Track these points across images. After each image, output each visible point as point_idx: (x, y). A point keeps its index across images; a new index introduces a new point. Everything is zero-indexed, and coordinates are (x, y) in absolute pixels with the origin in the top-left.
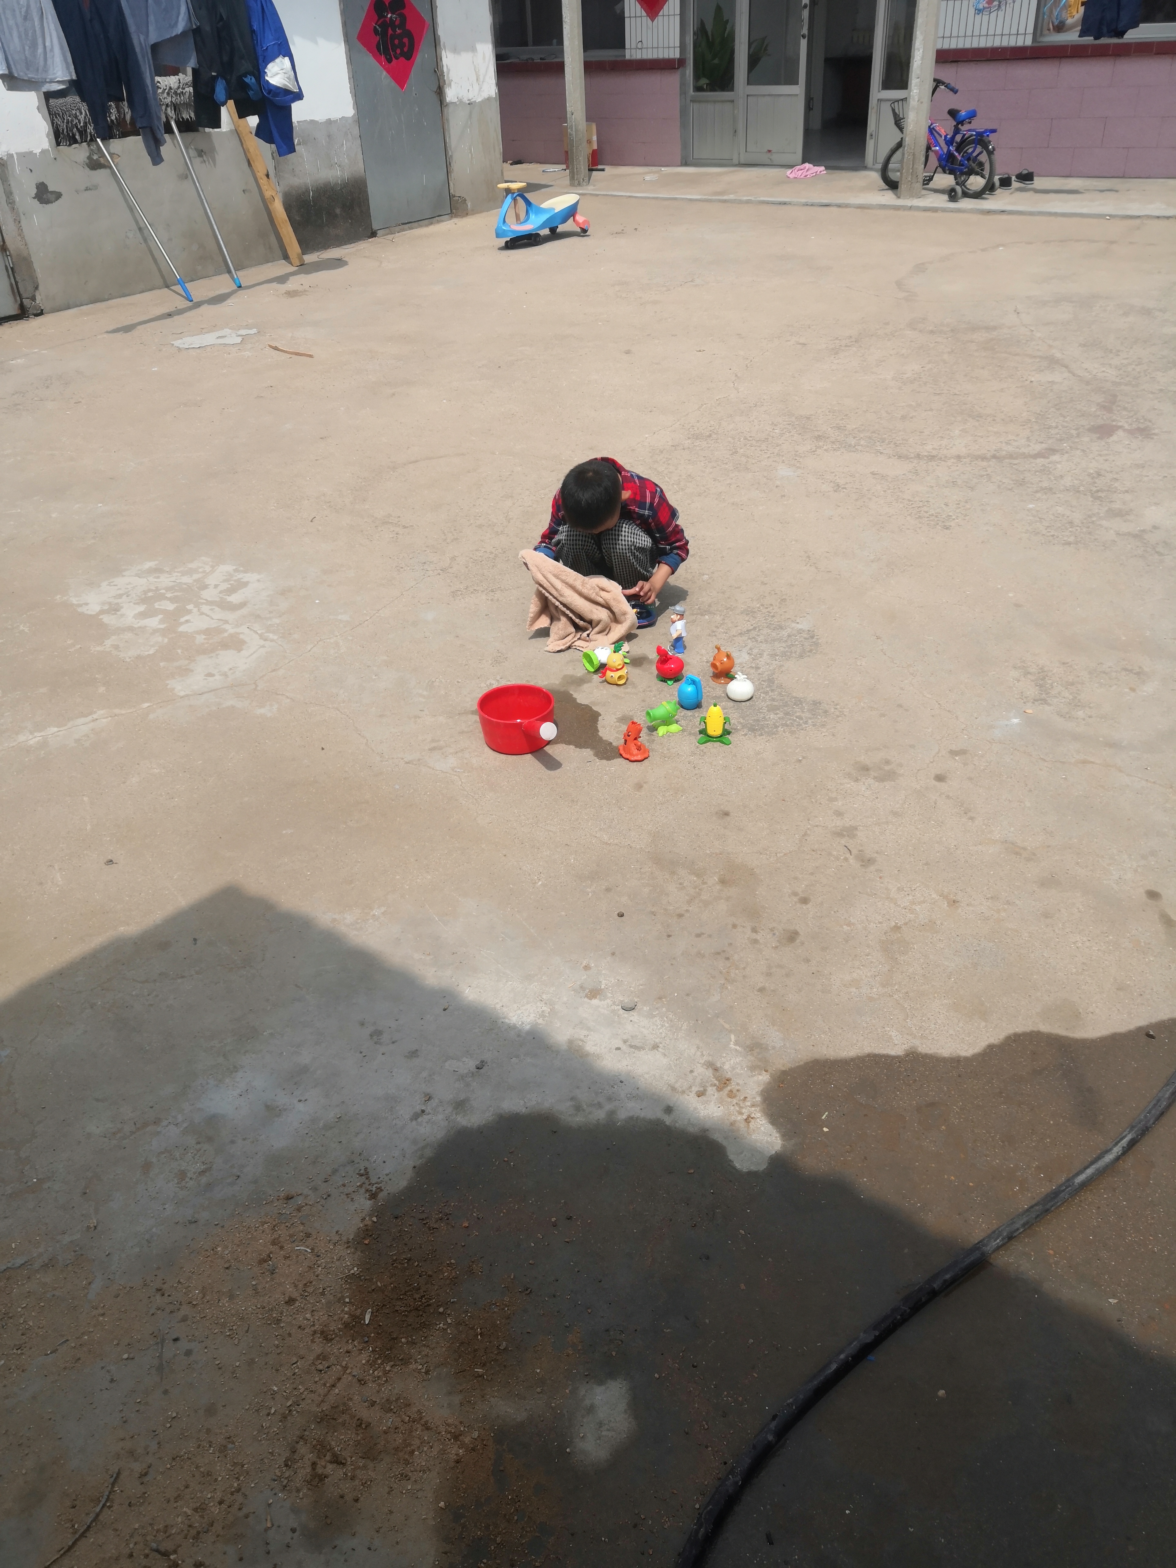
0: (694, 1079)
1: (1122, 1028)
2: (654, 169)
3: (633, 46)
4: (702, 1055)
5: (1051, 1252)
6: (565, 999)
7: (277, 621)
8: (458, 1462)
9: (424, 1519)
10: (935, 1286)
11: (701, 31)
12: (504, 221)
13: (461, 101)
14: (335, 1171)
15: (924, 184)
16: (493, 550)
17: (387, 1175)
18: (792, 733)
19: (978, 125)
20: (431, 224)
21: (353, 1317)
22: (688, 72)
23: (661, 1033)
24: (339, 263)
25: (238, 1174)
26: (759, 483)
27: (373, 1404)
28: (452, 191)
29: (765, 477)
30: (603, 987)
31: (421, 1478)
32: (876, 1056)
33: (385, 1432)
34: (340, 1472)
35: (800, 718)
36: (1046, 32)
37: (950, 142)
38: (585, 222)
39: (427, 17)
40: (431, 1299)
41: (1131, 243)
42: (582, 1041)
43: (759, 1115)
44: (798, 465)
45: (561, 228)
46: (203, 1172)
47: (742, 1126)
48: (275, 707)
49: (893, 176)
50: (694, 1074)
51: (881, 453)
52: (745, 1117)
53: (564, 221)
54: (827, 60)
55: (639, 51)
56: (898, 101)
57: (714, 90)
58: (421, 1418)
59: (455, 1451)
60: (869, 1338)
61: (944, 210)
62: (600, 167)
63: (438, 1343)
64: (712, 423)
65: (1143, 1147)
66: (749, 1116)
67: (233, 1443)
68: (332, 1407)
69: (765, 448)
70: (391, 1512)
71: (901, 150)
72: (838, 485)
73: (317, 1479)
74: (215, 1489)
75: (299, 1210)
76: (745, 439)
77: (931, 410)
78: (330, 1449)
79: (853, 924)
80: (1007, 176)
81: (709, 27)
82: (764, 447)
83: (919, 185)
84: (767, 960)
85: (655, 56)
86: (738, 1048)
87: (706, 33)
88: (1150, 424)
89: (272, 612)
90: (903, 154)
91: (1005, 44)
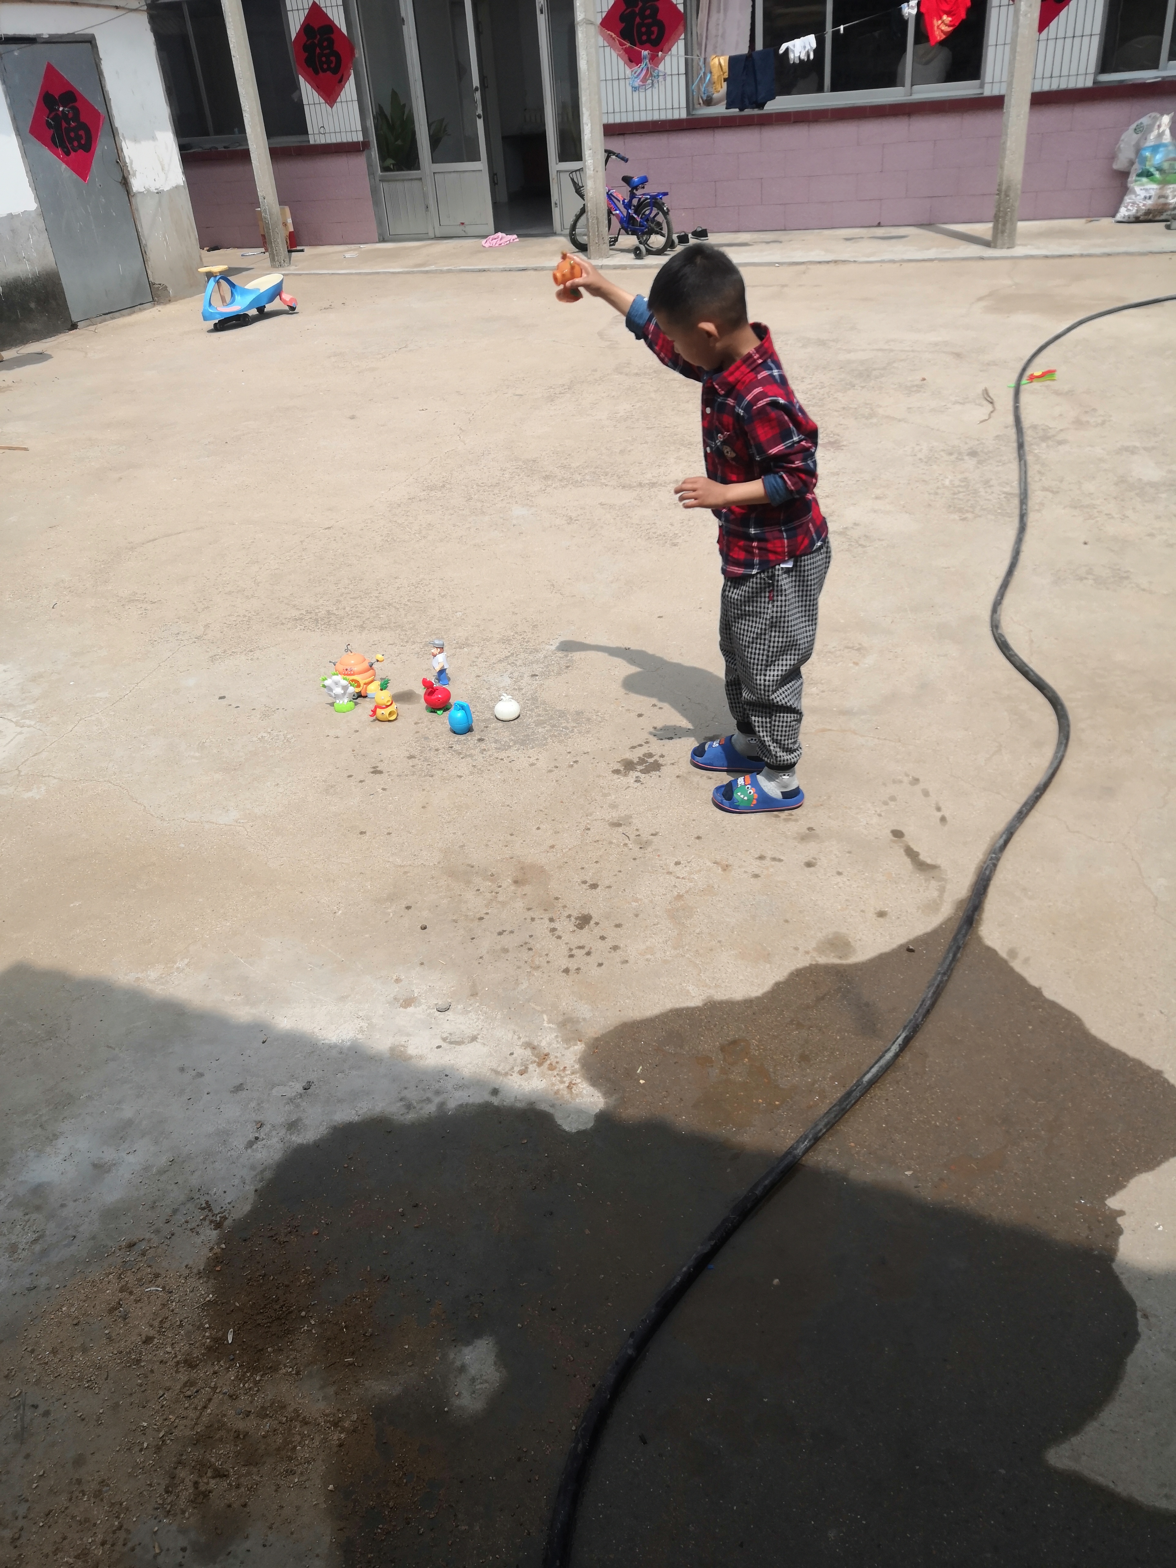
0: (515, 1060)
1: (886, 949)
2: (353, 246)
3: (316, 131)
4: (519, 1038)
5: (853, 1144)
6: (381, 1012)
7: (32, 707)
8: (340, 1445)
9: (316, 1504)
10: (757, 1192)
11: (380, 116)
12: (210, 304)
13: (148, 191)
14: (175, 1211)
15: (610, 245)
16: (246, 613)
17: (229, 1203)
18: (560, 742)
19: (651, 189)
20: (134, 312)
21: (215, 1340)
22: (373, 154)
23: (478, 1026)
24: (41, 357)
25: (74, 1234)
26: (497, 525)
27: (248, 1414)
28: (151, 279)
29: (501, 518)
30: (416, 995)
31: (307, 1469)
32: (677, 1010)
33: (264, 1437)
34: (225, 1484)
35: (566, 728)
36: (697, 106)
37: (628, 206)
38: (291, 300)
39: (102, 110)
40: (291, 1307)
41: (800, 286)
42: (403, 1046)
43: (579, 1080)
44: (531, 504)
45: (269, 308)
46: (35, 1241)
47: (565, 1093)
48: (43, 788)
49: (583, 240)
50: (514, 1056)
51: (606, 485)
52: (567, 1084)
53: (271, 300)
54: (504, 138)
55: (322, 136)
56: (576, 171)
57: (402, 170)
58: (298, 1416)
59: (336, 1436)
60: (707, 1249)
61: (632, 267)
62: (299, 248)
63: (304, 1345)
64: (444, 474)
65: (916, 1043)
66: (570, 1083)
67: (108, 1485)
68: (206, 1427)
69: (498, 492)
70: (282, 1507)
71: (585, 215)
72: (571, 518)
73: (201, 1497)
74: (95, 1533)
75: (143, 1254)
76: (478, 485)
77: (646, 443)
78: (211, 1466)
79: (641, 900)
80: (683, 234)
81: (388, 111)
82: (496, 491)
83: (607, 246)
84: (567, 944)
85: (339, 141)
86: (551, 1025)
87: (386, 117)
88: (838, 437)
89: (24, 699)
90: (588, 219)
91: (663, 117)
